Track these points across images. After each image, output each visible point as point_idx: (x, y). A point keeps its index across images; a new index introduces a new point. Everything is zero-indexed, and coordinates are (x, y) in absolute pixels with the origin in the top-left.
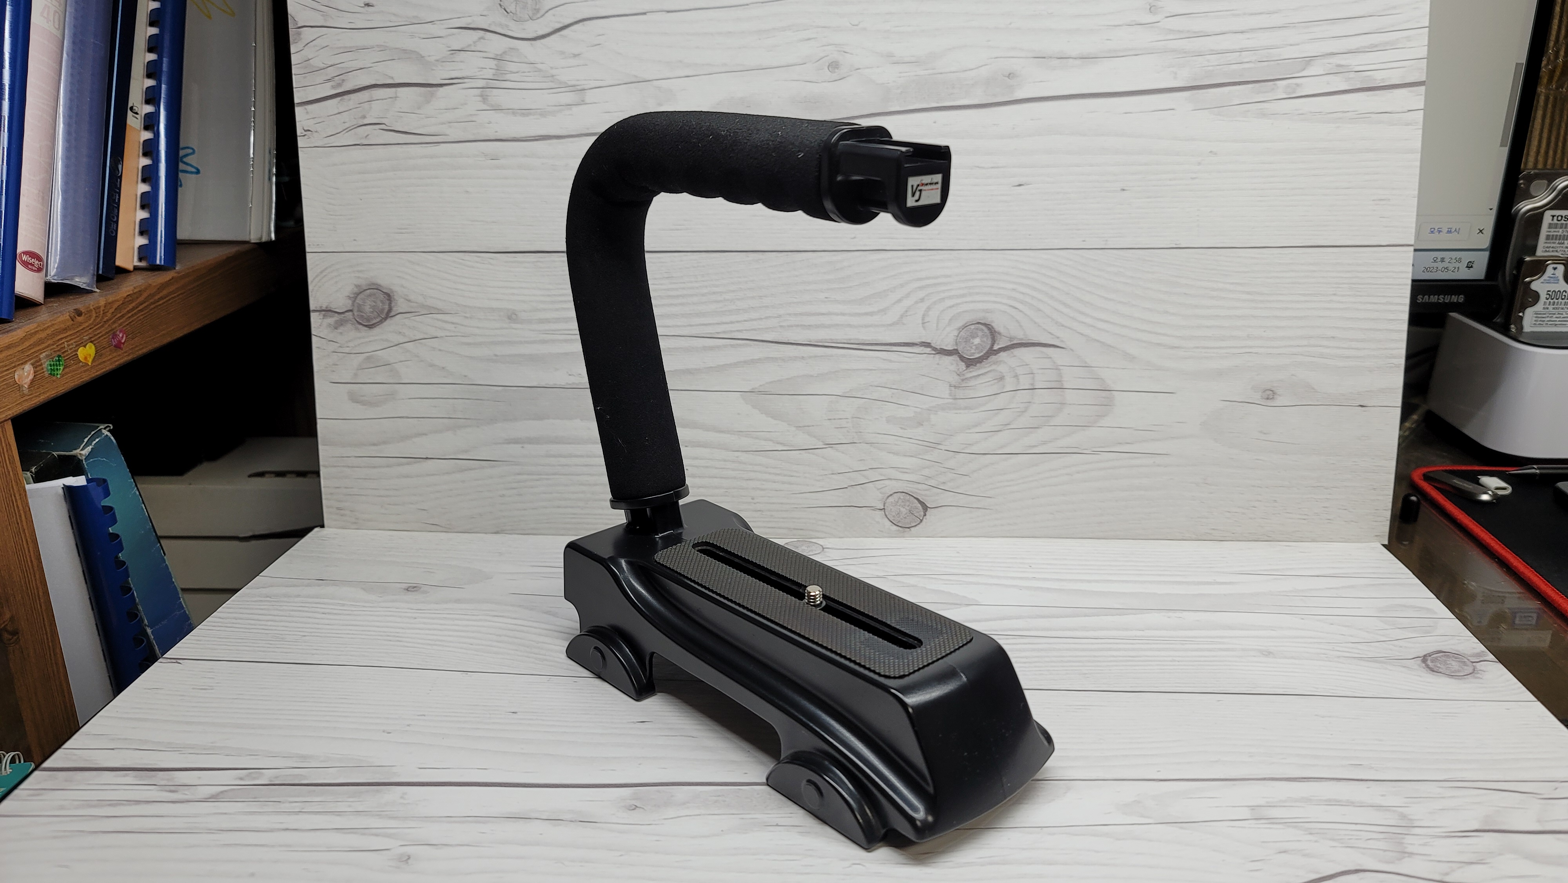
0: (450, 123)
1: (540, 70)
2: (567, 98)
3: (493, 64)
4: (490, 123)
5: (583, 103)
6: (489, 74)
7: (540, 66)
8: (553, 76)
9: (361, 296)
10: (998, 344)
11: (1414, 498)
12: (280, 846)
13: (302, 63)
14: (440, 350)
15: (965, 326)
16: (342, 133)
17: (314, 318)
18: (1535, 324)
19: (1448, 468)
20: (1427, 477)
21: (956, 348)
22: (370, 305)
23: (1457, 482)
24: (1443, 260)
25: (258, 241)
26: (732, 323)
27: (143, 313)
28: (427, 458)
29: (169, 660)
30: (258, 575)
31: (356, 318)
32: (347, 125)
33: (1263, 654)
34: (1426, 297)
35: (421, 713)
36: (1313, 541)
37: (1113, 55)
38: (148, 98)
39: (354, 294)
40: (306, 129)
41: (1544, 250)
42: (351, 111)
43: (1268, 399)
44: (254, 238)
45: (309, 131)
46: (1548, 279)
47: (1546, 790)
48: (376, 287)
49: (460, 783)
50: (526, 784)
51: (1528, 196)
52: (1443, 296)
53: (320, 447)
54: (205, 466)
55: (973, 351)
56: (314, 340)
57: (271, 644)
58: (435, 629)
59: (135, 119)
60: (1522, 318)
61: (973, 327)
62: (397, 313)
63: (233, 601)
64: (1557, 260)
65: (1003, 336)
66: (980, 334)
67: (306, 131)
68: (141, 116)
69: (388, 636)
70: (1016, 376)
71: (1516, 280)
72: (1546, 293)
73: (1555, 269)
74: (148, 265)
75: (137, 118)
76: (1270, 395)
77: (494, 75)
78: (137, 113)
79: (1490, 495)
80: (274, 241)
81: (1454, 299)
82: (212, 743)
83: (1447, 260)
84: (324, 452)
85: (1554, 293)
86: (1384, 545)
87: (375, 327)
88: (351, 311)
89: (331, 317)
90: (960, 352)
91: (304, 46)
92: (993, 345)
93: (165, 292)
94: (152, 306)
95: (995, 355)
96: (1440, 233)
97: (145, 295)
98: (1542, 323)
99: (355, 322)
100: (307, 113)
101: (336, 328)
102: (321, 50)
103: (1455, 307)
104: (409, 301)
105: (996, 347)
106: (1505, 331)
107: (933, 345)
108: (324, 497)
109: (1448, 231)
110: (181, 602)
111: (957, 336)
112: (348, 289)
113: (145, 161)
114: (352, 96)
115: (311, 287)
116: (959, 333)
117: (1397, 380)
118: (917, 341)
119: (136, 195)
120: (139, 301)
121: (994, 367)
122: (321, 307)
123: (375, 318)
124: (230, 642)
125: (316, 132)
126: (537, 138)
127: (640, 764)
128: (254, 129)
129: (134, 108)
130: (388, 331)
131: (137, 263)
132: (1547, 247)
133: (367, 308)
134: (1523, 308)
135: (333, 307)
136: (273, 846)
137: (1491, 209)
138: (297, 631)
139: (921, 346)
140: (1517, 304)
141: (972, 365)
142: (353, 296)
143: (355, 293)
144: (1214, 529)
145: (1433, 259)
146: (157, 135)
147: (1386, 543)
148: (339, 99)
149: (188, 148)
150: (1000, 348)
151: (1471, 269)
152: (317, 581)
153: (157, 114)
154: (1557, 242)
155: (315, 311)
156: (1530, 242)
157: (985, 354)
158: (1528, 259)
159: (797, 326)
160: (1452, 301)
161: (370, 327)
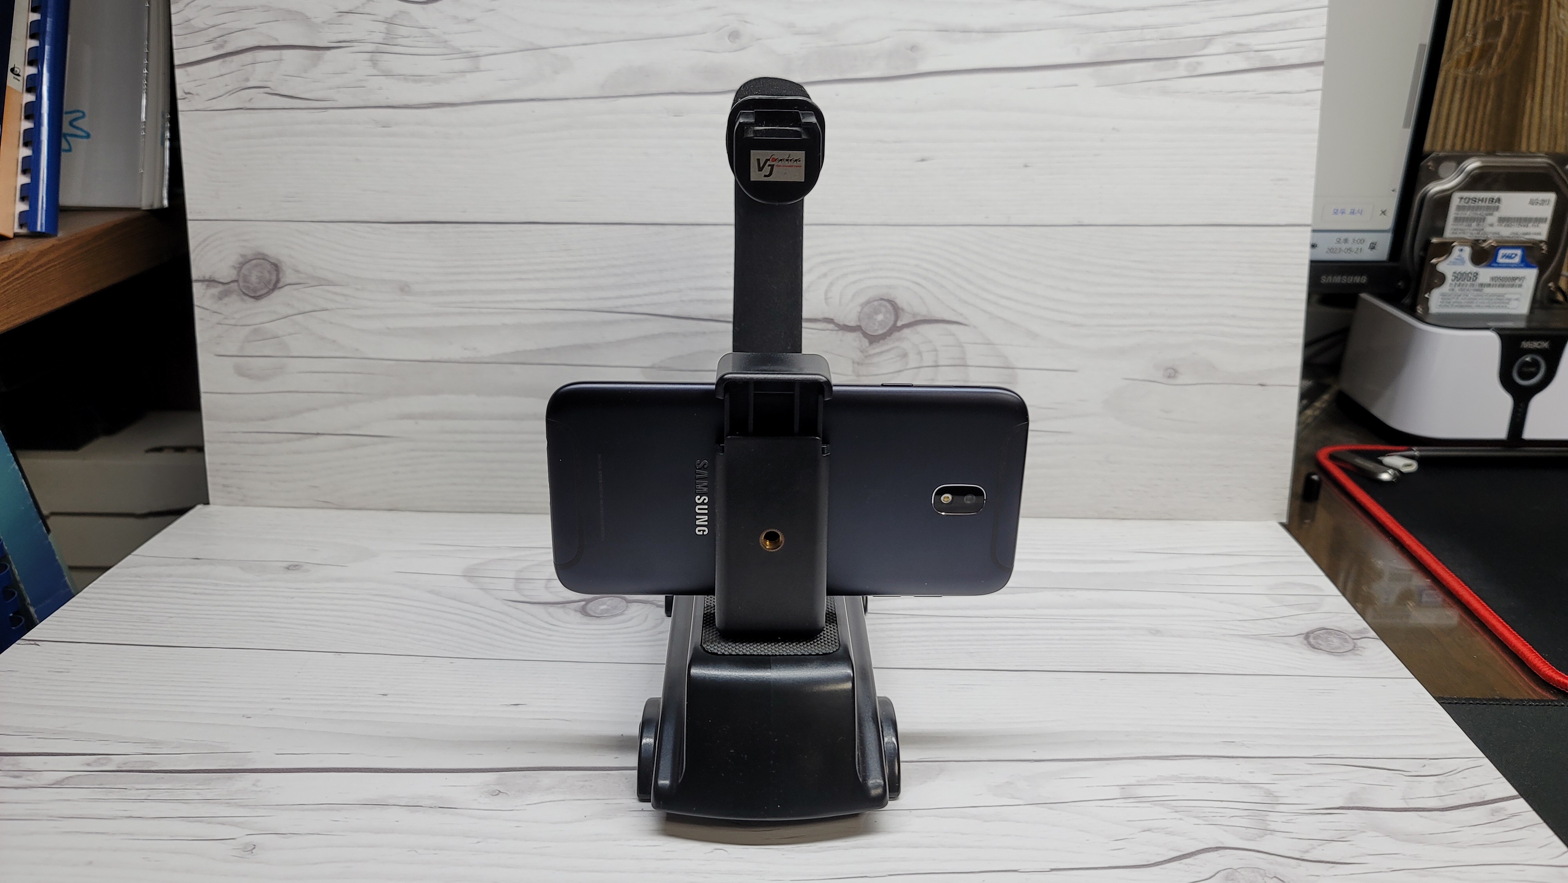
0: (338, 88)
1: (432, 35)
2: (461, 64)
3: (383, 27)
4: (380, 89)
5: (477, 69)
6: (379, 37)
7: (431, 31)
8: (446, 42)
9: (247, 266)
10: (901, 320)
11: (1315, 477)
12: (123, 834)
13: (182, 23)
14: (331, 323)
15: (868, 302)
16: (225, 96)
17: (198, 291)
18: (1440, 306)
19: (1353, 447)
20: (1332, 457)
21: (859, 324)
22: (257, 276)
23: (1360, 461)
24: (1346, 241)
25: (150, 208)
26: (632, 296)
27: (19, 281)
28: (318, 434)
29: (27, 642)
30: (129, 554)
31: (242, 289)
32: (229, 88)
33: (1151, 633)
34: (1330, 277)
35: (286, 697)
36: (1215, 519)
37: (1017, 29)
38: (30, 59)
39: (239, 264)
40: (186, 91)
41: (1453, 231)
42: (233, 74)
43: (1169, 377)
44: (145, 204)
45: (189, 93)
46: (1454, 261)
47: (1413, 767)
48: (263, 257)
49: (318, 769)
50: (388, 769)
51: (1435, 177)
52: (1346, 277)
53: (205, 423)
54: (102, 442)
55: (876, 328)
56: (198, 312)
57: (135, 626)
58: (312, 609)
59: (16, 81)
60: (1428, 299)
61: (876, 303)
62: (286, 284)
63: (100, 581)
64: (1463, 242)
65: (907, 312)
66: (883, 310)
67: (186, 93)
68: (24, 78)
69: (262, 616)
70: (920, 353)
71: (1424, 261)
72: (1451, 274)
73: (1461, 250)
74: (29, 232)
75: (19, 80)
76: (1172, 373)
77: (384, 39)
78: (18, 75)
79: (1390, 474)
80: (166, 208)
81: (1357, 279)
82: (63, 728)
83: (1351, 240)
84: (210, 428)
85: (1460, 274)
86: (1282, 524)
87: (262, 298)
88: (236, 281)
89: (214, 287)
90: (863, 329)
91: (185, 6)
92: (896, 321)
93: (44, 260)
94: (30, 275)
95: (899, 331)
96: (1344, 214)
97: (22, 263)
98: (1447, 304)
99: (241, 293)
100: (188, 75)
101: (220, 299)
102: (203, 10)
103: (1361, 288)
104: (298, 271)
105: (899, 324)
106: (1412, 311)
107: (836, 321)
108: (209, 473)
109: (1351, 212)
110: (66, 581)
111: (860, 313)
112: (233, 259)
113: (27, 125)
114: (235, 58)
115: (193, 256)
116: (862, 309)
117: (1295, 359)
118: (820, 316)
119: (18, 160)
120: (15, 268)
121: (897, 344)
122: (204, 277)
123: (262, 289)
124: (93, 623)
125: (198, 95)
126: (430, 105)
127: (508, 748)
128: (146, 93)
129: (15, 69)
130: (276, 302)
131: (17, 230)
132: (1455, 230)
133: (254, 279)
134: (1430, 289)
135: (217, 277)
136: (114, 834)
137: (1393, 191)
138: (164, 612)
139: (824, 322)
140: (1424, 285)
141: (876, 342)
142: (239, 266)
143: (241, 263)
144: (1115, 507)
145: (1336, 240)
146: (39, 97)
147: (1284, 520)
148: (220, 61)
149: (78, 111)
150: (903, 325)
151: (1373, 250)
152: (193, 560)
153: (40, 73)
154: (1465, 224)
155: (197, 281)
156: (1439, 224)
157: (888, 331)
158: (1435, 240)
159: (698, 301)
160: (1354, 282)
161: (257, 298)
